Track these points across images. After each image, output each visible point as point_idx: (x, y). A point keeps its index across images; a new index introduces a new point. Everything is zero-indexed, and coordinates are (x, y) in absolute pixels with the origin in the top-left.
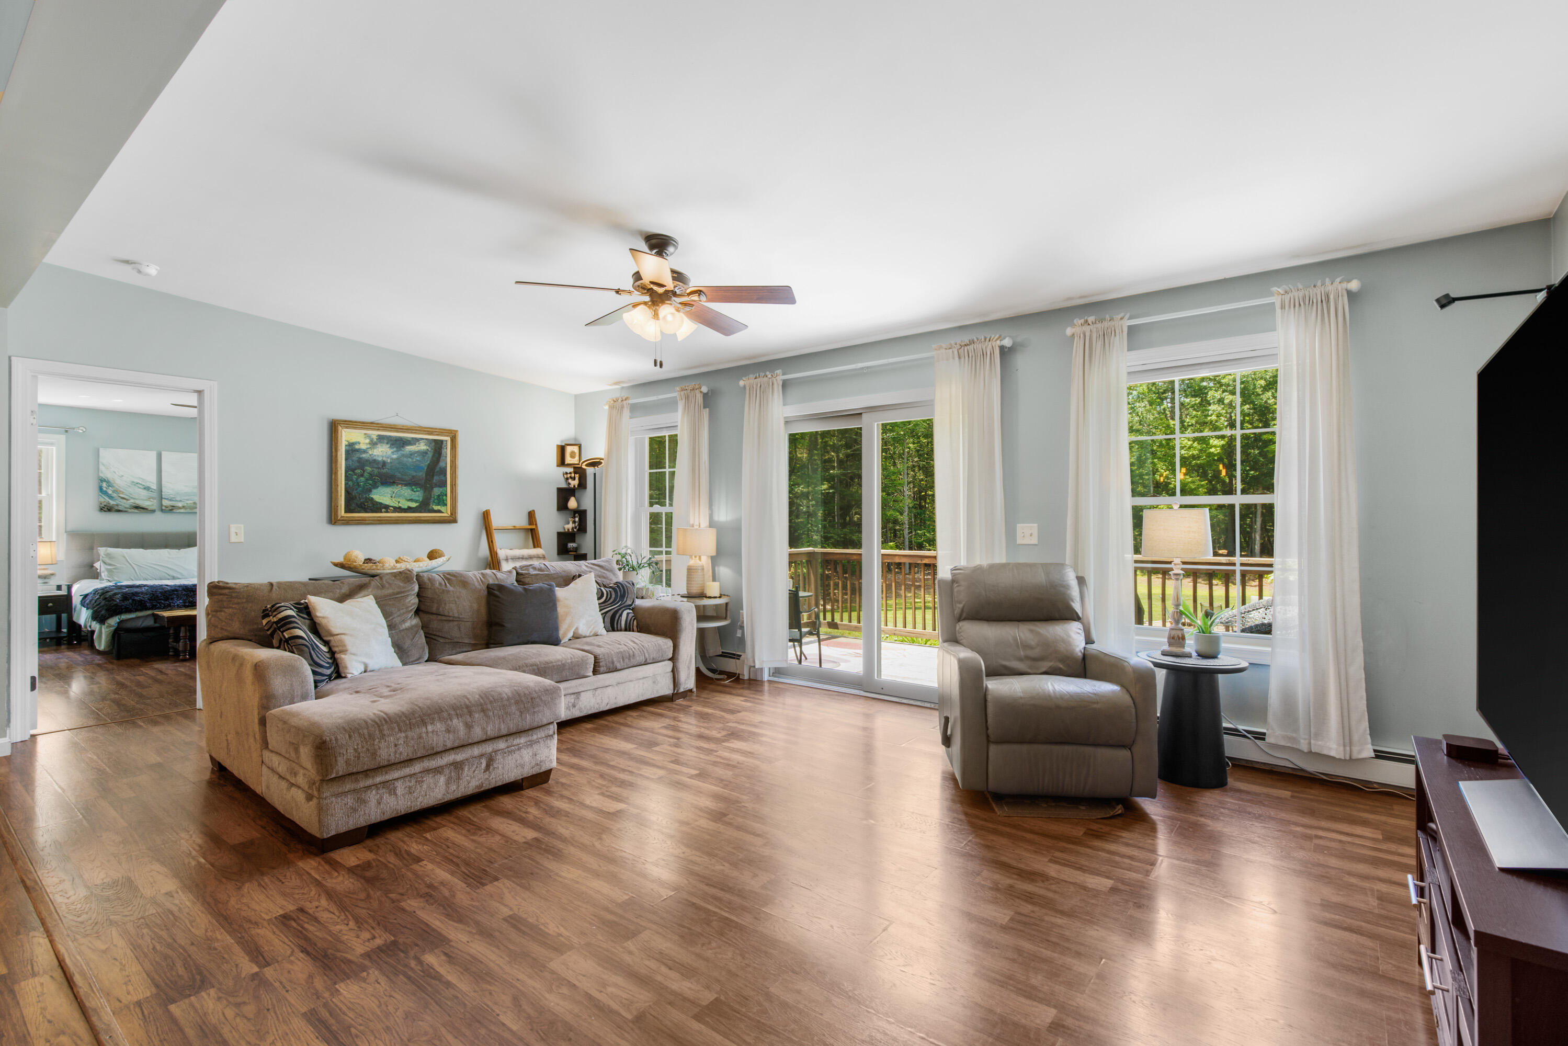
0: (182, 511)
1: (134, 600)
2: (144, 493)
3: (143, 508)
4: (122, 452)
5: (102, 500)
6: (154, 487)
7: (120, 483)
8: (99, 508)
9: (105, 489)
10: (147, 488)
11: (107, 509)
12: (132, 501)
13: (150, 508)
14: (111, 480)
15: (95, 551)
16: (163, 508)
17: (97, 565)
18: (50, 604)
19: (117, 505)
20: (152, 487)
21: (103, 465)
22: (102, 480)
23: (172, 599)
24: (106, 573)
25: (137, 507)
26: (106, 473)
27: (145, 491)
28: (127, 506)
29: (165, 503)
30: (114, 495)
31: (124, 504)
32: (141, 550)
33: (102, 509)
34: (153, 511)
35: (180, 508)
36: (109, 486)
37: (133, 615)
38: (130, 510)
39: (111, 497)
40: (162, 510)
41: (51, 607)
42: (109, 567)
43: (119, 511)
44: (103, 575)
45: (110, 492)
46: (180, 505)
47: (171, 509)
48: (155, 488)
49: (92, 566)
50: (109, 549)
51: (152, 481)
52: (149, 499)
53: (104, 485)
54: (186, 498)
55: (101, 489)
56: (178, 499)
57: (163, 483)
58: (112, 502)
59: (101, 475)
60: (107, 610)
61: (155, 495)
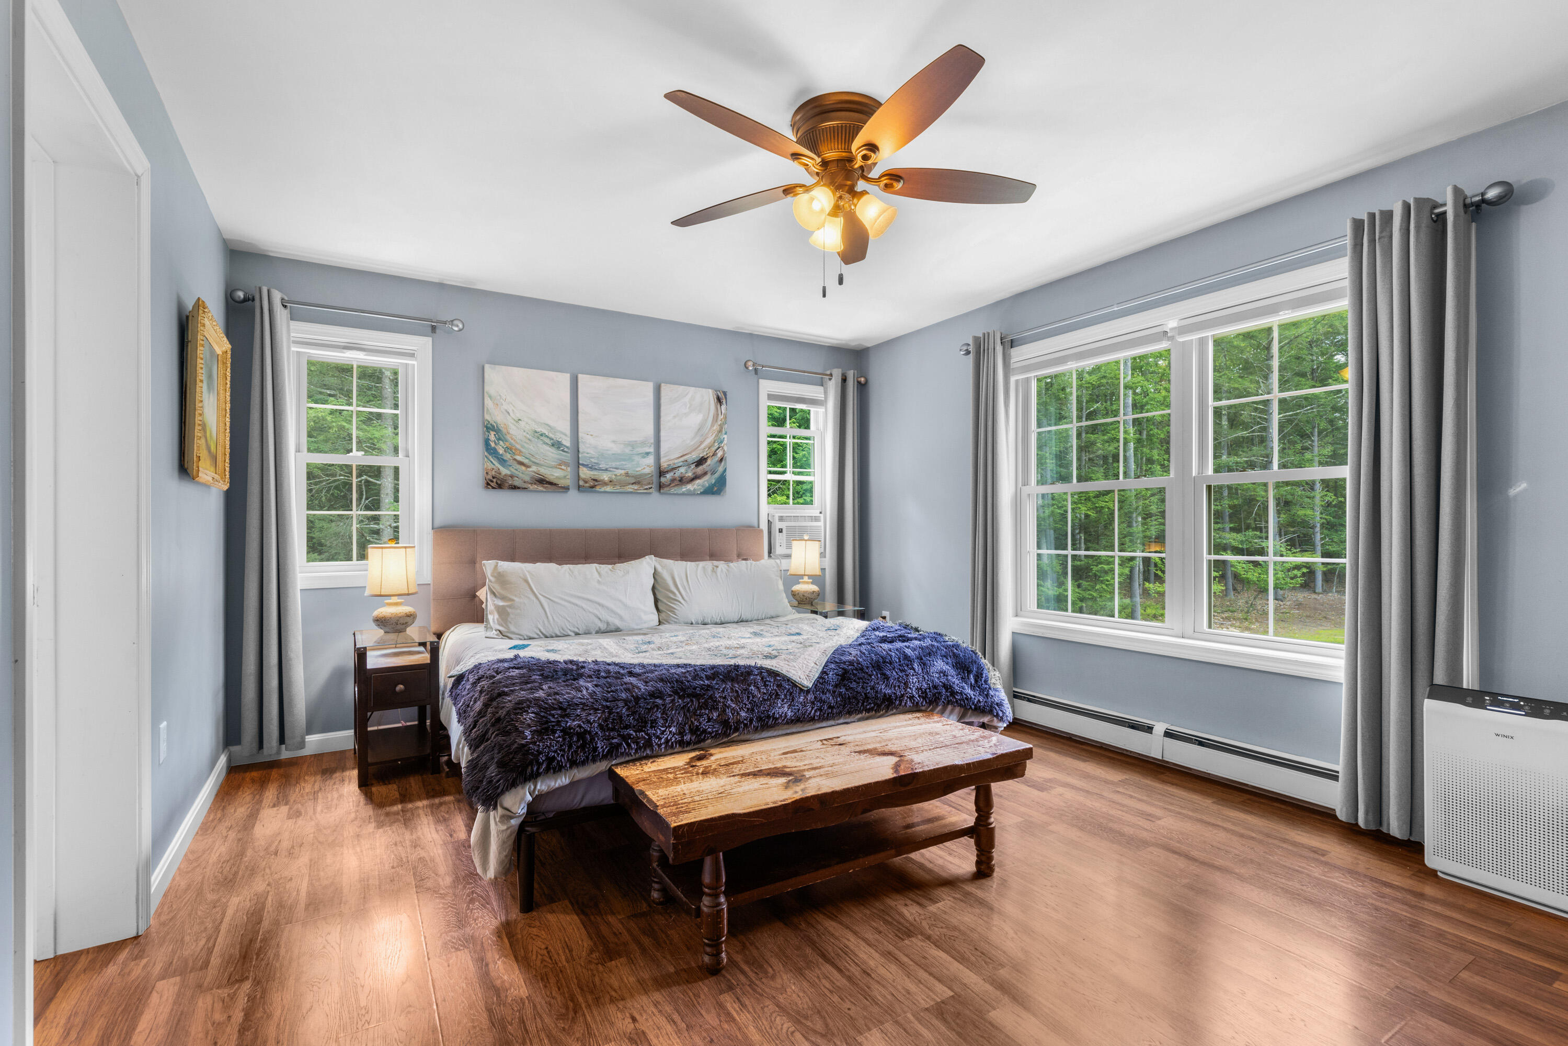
0: (608, 489)
1: (566, 732)
2: (552, 454)
3: (551, 483)
4: (518, 373)
5: (490, 466)
6: (567, 442)
7: (516, 433)
8: (482, 482)
9: (493, 445)
10: (557, 445)
11: (496, 483)
12: (534, 468)
13: (562, 483)
14: (502, 427)
15: (477, 565)
16: (581, 483)
17: (482, 594)
18: (400, 687)
19: (512, 476)
20: (564, 443)
21: (490, 397)
22: (489, 427)
23: (654, 724)
24: (496, 616)
25: (542, 481)
26: (496, 416)
27: (553, 450)
28: (527, 479)
29: (585, 473)
30: (508, 456)
31: (523, 475)
32: (553, 566)
33: (488, 484)
34: (566, 489)
35: (605, 484)
36: (499, 439)
37: (562, 780)
38: (531, 487)
39: (502, 461)
40: (579, 487)
41: (402, 692)
42: (501, 603)
43: (514, 488)
44: (490, 617)
45: (501, 451)
46: (605, 477)
47: (592, 486)
48: (568, 444)
49: (474, 596)
50: (501, 563)
51: (563, 427)
52: (562, 463)
53: (492, 436)
54: (614, 464)
55: (487, 442)
56: (603, 466)
57: (580, 435)
58: (504, 471)
59: (487, 417)
60: (501, 764)
61: (568, 457)
